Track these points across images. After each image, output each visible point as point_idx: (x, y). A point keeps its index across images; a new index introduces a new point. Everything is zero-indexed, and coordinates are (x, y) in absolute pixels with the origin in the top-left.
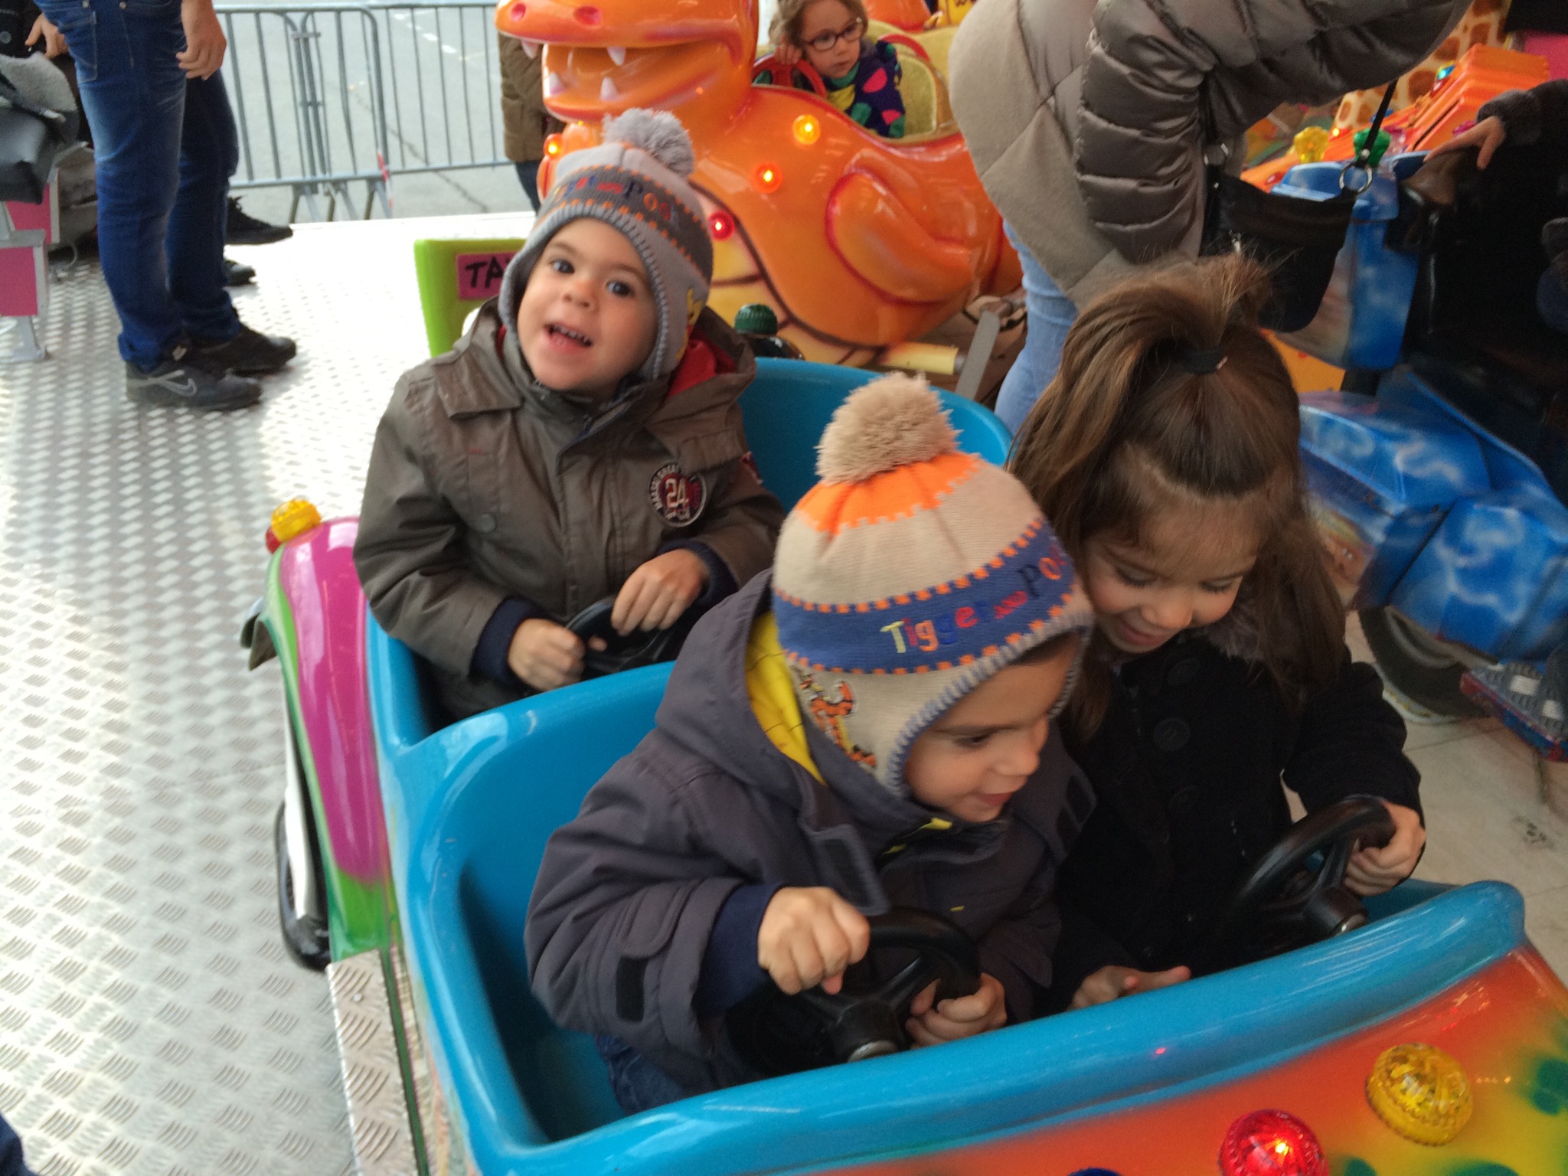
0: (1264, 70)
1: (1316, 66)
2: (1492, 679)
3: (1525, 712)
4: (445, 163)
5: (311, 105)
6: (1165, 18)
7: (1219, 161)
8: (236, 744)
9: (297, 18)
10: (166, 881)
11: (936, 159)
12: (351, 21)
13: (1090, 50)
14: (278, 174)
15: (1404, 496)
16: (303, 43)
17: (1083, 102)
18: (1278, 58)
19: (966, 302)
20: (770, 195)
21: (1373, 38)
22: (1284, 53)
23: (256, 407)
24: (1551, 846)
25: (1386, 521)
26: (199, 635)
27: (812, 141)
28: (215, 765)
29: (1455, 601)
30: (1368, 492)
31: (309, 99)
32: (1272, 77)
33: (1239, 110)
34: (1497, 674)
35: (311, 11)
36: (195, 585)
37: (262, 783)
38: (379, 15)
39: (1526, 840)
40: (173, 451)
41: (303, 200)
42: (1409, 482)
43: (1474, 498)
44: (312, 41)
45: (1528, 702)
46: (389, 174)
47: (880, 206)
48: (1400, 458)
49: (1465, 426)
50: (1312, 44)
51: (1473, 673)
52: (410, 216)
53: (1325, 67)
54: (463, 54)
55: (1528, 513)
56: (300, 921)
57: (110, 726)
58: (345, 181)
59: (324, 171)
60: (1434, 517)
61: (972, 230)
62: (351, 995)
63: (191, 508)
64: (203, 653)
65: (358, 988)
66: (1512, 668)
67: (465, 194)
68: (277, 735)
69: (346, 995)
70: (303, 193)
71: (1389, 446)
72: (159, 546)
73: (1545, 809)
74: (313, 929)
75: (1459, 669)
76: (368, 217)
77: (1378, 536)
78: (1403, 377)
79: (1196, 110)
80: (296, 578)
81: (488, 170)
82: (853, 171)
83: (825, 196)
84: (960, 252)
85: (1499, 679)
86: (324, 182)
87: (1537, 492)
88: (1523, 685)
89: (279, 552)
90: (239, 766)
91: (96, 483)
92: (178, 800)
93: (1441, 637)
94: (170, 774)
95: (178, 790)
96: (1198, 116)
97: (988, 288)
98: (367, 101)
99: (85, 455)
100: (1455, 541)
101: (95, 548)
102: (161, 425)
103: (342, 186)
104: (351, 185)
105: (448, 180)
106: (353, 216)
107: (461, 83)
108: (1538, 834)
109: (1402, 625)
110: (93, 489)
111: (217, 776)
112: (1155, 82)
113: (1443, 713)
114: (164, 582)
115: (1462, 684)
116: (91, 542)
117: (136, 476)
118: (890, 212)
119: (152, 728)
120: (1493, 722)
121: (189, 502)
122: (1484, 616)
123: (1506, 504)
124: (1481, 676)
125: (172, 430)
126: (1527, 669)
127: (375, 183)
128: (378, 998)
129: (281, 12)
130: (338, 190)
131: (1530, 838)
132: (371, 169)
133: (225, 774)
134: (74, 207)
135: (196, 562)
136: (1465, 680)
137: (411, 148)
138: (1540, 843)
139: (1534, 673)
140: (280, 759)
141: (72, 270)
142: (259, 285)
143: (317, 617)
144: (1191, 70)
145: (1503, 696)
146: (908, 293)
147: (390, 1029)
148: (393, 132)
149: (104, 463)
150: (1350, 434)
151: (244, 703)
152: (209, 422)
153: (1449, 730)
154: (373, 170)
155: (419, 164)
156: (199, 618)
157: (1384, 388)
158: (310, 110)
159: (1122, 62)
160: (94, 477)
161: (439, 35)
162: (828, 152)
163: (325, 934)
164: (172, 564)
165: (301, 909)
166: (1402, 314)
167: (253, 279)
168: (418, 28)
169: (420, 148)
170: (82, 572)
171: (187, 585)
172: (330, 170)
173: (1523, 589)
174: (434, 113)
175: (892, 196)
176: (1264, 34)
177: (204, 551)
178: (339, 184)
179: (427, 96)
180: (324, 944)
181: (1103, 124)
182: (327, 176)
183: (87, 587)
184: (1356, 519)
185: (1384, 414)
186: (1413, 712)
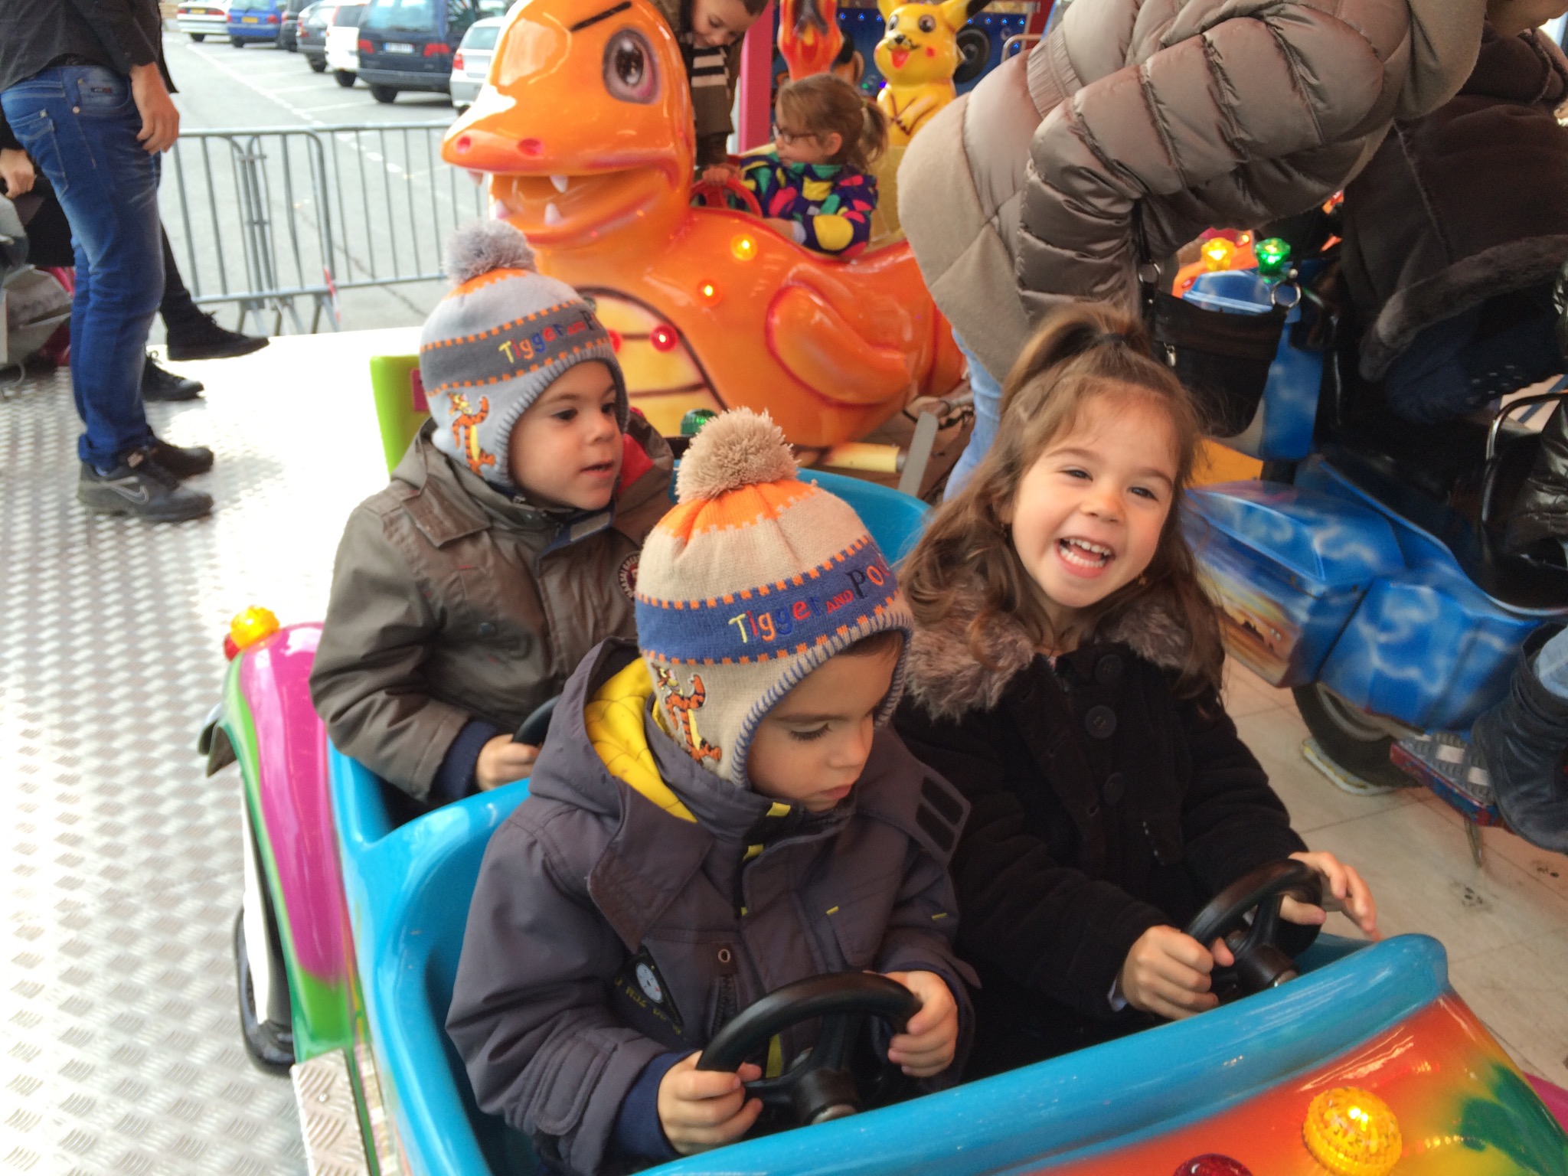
0: (1192, 197)
1: (1239, 194)
2: (1419, 749)
3: (1452, 780)
4: (391, 277)
5: (257, 224)
6: (1095, 151)
7: (1152, 279)
8: (192, 853)
9: (243, 142)
10: (122, 993)
11: (869, 271)
12: (297, 145)
13: (1027, 178)
14: (225, 290)
15: (1324, 578)
16: (249, 165)
17: (1022, 224)
18: (1202, 187)
19: (905, 403)
20: (712, 308)
21: (1291, 170)
22: (1207, 183)
23: (206, 518)
24: (1489, 909)
25: (1308, 602)
26: (152, 745)
27: (750, 258)
28: (170, 874)
29: (1379, 676)
30: (1290, 575)
31: (255, 218)
32: (1199, 203)
33: (1169, 231)
34: (1424, 743)
35: (257, 135)
36: (148, 696)
37: (219, 891)
38: (325, 138)
39: (1463, 903)
40: (124, 563)
41: (249, 315)
42: (1327, 563)
43: (1387, 578)
44: (258, 164)
45: (1454, 771)
46: (335, 288)
47: (818, 316)
48: (1318, 541)
49: (1376, 510)
50: (1235, 174)
51: (1402, 743)
52: (357, 329)
53: (1248, 195)
54: (408, 172)
55: (1441, 590)
56: (261, 1026)
57: (63, 839)
58: (291, 296)
59: (271, 286)
60: (1356, 596)
61: (908, 335)
62: (316, 1096)
63: (142, 619)
64: (155, 763)
65: (324, 1087)
66: (1438, 737)
67: (411, 306)
68: (235, 844)
69: (311, 1095)
70: (250, 308)
71: (1307, 531)
72: (110, 658)
73: (1481, 872)
74: (274, 1033)
75: (1389, 740)
76: (314, 331)
77: (1303, 616)
78: (1316, 464)
79: (1129, 232)
80: (256, 684)
81: (434, 283)
82: (790, 283)
83: (765, 307)
84: (897, 356)
85: (1426, 749)
86: (270, 297)
87: (1448, 570)
88: (1449, 753)
89: (238, 659)
90: (194, 875)
91: (46, 597)
92: (134, 911)
93: (1369, 711)
94: (125, 885)
95: (133, 901)
96: (1130, 238)
97: (926, 389)
98: (313, 218)
99: (34, 570)
100: (1375, 618)
101: (45, 662)
102: (111, 538)
103: (289, 301)
104: (298, 300)
105: (394, 293)
106: (300, 331)
107: (406, 200)
108: (1475, 898)
109: (1335, 702)
110: (43, 604)
111: (173, 885)
112: (1088, 208)
113: (1378, 784)
114: (115, 694)
115: (1392, 755)
116: (42, 656)
117: (85, 589)
118: (827, 321)
119: (106, 840)
120: (1424, 791)
121: (140, 613)
122: (1406, 690)
123: (1419, 582)
124: (1408, 747)
125: (122, 543)
126: (1452, 738)
127: (321, 298)
128: (343, 1098)
129: (228, 136)
130: (285, 304)
131: (1467, 901)
132: (318, 284)
133: (181, 883)
134: (21, 327)
135: (148, 673)
136: (1395, 751)
137: (357, 263)
138: (1479, 906)
139: (1458, 742)
140: (238, 866)
141: (19, 389)
142: (207, 399)
143: (278, 722)
144: (1121, 198)
145: (1431, 765)
146: (848, 397)
147: (357, 1127)
148: (339, 248)
149: (54, 578)
150: (1270, 521)
151: (199, 811)
152: (159, 533)
153: (1386, 800)
154: (320, 285)
155: (365, 279)
156: (152, 728)
157: (1301, 478)
158: (257, 229)
159: (1057, 190)
160: (44, 592)
161: (384, 154)
162: (766, 267)
163: (287, 1038)
164: (122, 675)
165: (262, 1014)
166: (1311, 407)
167: (201, 394)
168: (363, 148)
169: (366, 263)
170: (32, 685)
171: (138, 696)
172: (277, 286)
173: (1442, 662)
174: (380, 229)
175: (829, 307)
176: (1187, 166)
177: (155, 662)
178: (286, 299)
179: (372, 212)
180: (288, 1047)
181: (1041, 245)
182: (274, 292)
183: (38, 701)
184: (1281, 601)
185: (1300, 502)
186: (1349, 783)
